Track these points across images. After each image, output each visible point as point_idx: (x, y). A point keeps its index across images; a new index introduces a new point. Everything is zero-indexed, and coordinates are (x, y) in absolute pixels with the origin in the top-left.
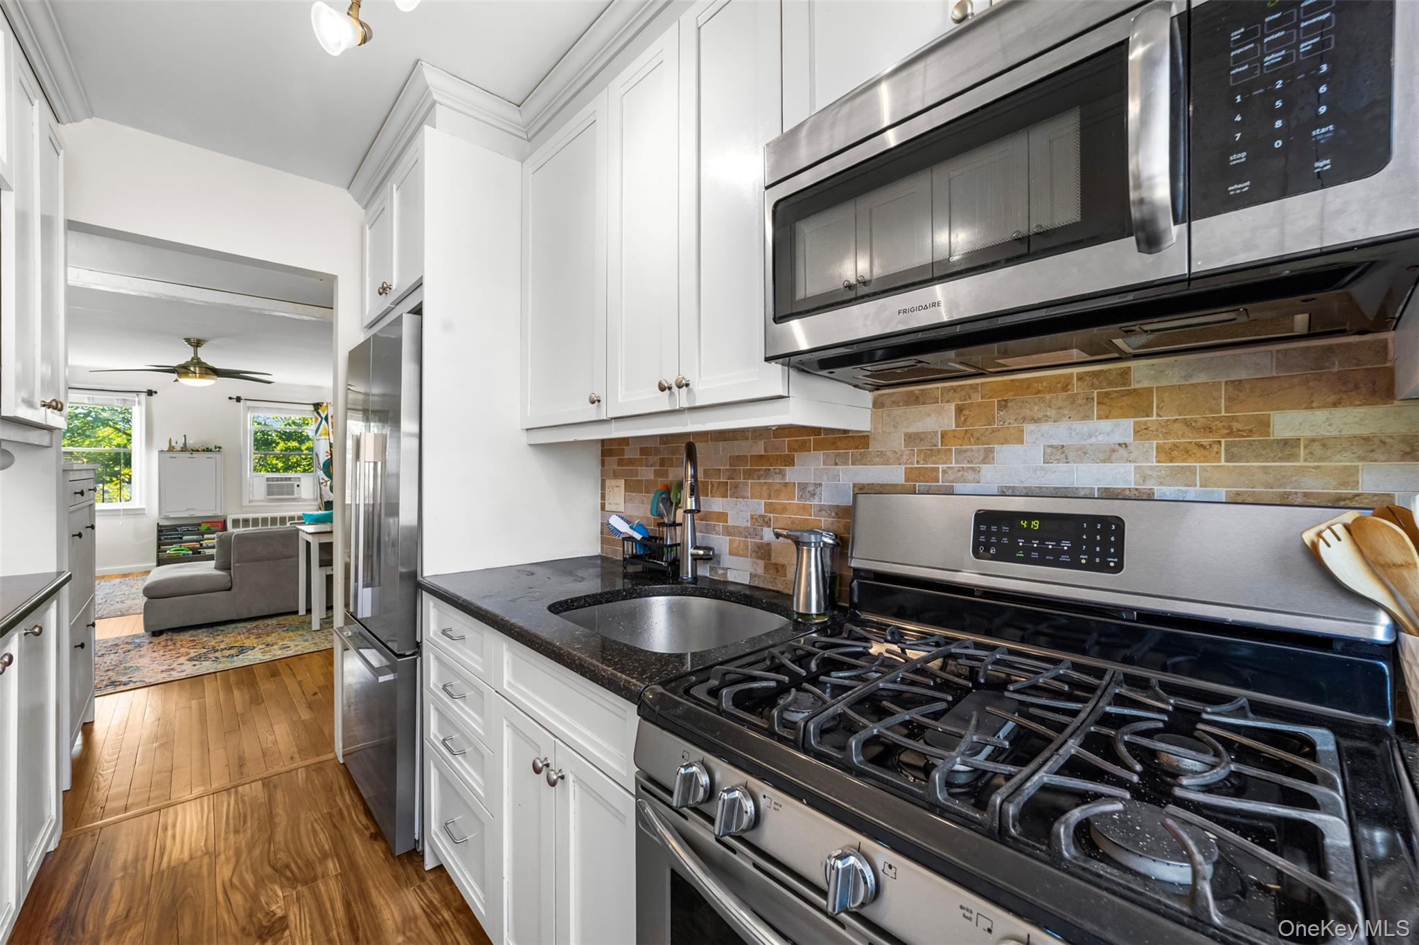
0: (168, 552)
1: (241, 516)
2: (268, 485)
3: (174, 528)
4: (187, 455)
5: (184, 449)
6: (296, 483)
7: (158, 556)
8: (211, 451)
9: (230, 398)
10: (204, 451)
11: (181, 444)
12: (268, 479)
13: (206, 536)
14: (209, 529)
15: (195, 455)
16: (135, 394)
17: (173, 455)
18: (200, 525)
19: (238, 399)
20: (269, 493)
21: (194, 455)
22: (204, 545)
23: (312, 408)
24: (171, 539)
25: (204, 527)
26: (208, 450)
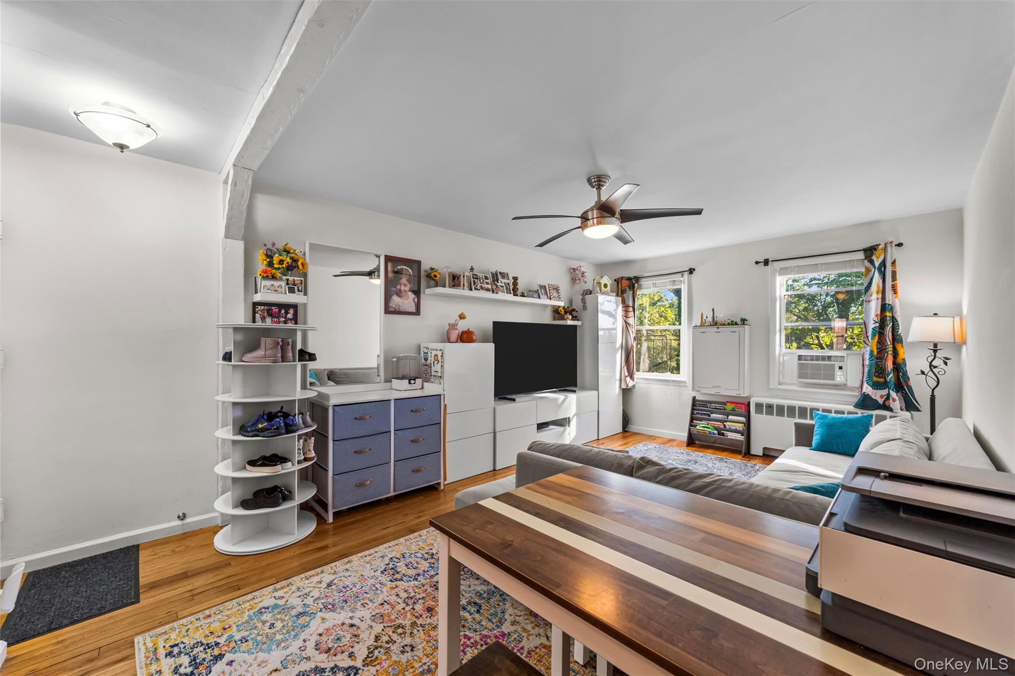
0: (698, 426)
1: (765, 400)
2: (800, 365)
3: (705, 404)
4: (714, 329)
5: (715, 324)
6: (837, 364)
7: (690, 430)
8: (736, 324)
9: (757, 263)
10: (729, 324)
11: (710, 319)
12: (800, 358)
13: (730, 417)
14: (733, 410)
15: (722, 329)
16: (680, 275)
17: (703, 330)
18: (725, 404)
19: (766, 262)
20: (801, 375)
21: (720, 330)
22: (727, 427)
23: (861, 255)
24: (702, 414)
25: (729, 407)
26: (733, 324)
